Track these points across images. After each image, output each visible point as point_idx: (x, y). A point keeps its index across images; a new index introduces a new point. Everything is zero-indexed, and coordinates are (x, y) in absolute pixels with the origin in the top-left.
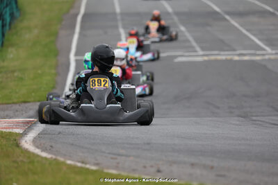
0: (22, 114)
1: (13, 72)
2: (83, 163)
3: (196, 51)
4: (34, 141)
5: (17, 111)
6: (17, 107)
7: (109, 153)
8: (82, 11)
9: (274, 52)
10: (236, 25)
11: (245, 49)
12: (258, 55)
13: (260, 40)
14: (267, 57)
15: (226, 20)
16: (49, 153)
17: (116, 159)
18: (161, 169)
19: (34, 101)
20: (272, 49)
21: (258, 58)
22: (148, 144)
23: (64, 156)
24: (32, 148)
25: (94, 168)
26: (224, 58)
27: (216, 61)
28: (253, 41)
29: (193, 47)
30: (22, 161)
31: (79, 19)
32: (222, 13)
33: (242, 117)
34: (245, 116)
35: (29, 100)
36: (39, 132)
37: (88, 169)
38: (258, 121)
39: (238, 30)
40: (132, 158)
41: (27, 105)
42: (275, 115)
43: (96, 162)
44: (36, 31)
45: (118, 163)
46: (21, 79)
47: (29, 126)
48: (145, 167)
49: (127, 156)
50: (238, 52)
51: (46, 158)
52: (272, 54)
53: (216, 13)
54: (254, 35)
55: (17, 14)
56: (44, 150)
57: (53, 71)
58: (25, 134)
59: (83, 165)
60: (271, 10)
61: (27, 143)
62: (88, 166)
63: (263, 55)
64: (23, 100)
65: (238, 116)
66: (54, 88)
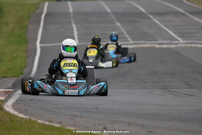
0: (3, 86)
2: (49, 121)
3: (128, 41)
4: (14, 106)
7: (68, 115)
8: (45, 11)
9: (184, 42)
10: (157, 22)
11: (163, 40)
12: (174, 44)
13: (174, 33)
14: (180, 45)
15: (150, 18)
16: (25, 114)
17: (73, 119)
18: (107, 126)
19: (11, 77)
20: (184, 40)
21: (173, 46)
22: (96, 108)
23: (36, 117)
24: (12, 111)
25: (57, 125)
26: (148, 46)
27: (143, 48)
28: (169, 34)
29: (126, 38)
30: (5, 120)
31: (43, 17)
32: (147, 13)
33: (163, 89)
34: (165, 88)
35: (7, 76)
36: (16, 99)
37: (53, 127)
38: (175, 92)
39: (158, 25)
40: (85, 119)
41: (6, 79)
42: (187, 88)
43: (59, 121)
44: (11, 26)
45: (75, 122)
47: (9, 95)
48: (95, 125)
49: (81, 117)
50: (159, 42)
51: (22, 118)
52: (183, 43)
54: (170, 29)
56: (21, 112)
57: (24, 55)
58: (6, 100)
59: (50, 124)
60: (182, 11)
61: (8, 107)
62: (53, 124)
63: (177, 44)
64: (3, 75)
65: (160, 88)
66: (25, 67)
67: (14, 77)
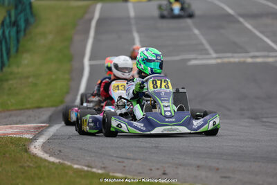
0: (35, 120)
1: (28, 77)
2: (88, 166)
3: (208, 54)
4: (43, 147)
5: (30, 116)
6: (30, 112)
7: (117, 157)
8: (97, 15)
10: (249, 27)
11: (258, 51)
12: (272, 57)
16: (57, 158)
17: (123, 162)
18: (166, 172)
19: (47, 107)
21: (270, 60)
22: (156, 147)
23: (72, 160)
24: (40, 153)
25: (100, 171)
26: (236, 60)
27: (230, 63)
28: (266, 43)
29: (206, 50)
30: (29, 166)
31: (94, 23)
32: (236, 16)
33: (252, 119)
34: (256, 118)
35: (42, 105)
36: (48, 138)
37: (94, 173)
38: (269, 122)
39: (251, 32)
40: (138, 161)
41: (41, 110)
43: (103, 166)
45: (125, 167)
46: (35, 85)
47: (39, 132)
48: (151, 170)
49: (134, 159)
50: (251, 54)
51: (53, 163)
53: (229, 15)
54: (268, 37)
55: (31, 20)
56: (52, 155)
57: (67, 76)
58: (35, 139)
59: (89, 169)
61: (36, 149)
62: (94, 170)
64: (36, 105)
65: (249, 118)
66: (68, 93)
67: (52, 106)
